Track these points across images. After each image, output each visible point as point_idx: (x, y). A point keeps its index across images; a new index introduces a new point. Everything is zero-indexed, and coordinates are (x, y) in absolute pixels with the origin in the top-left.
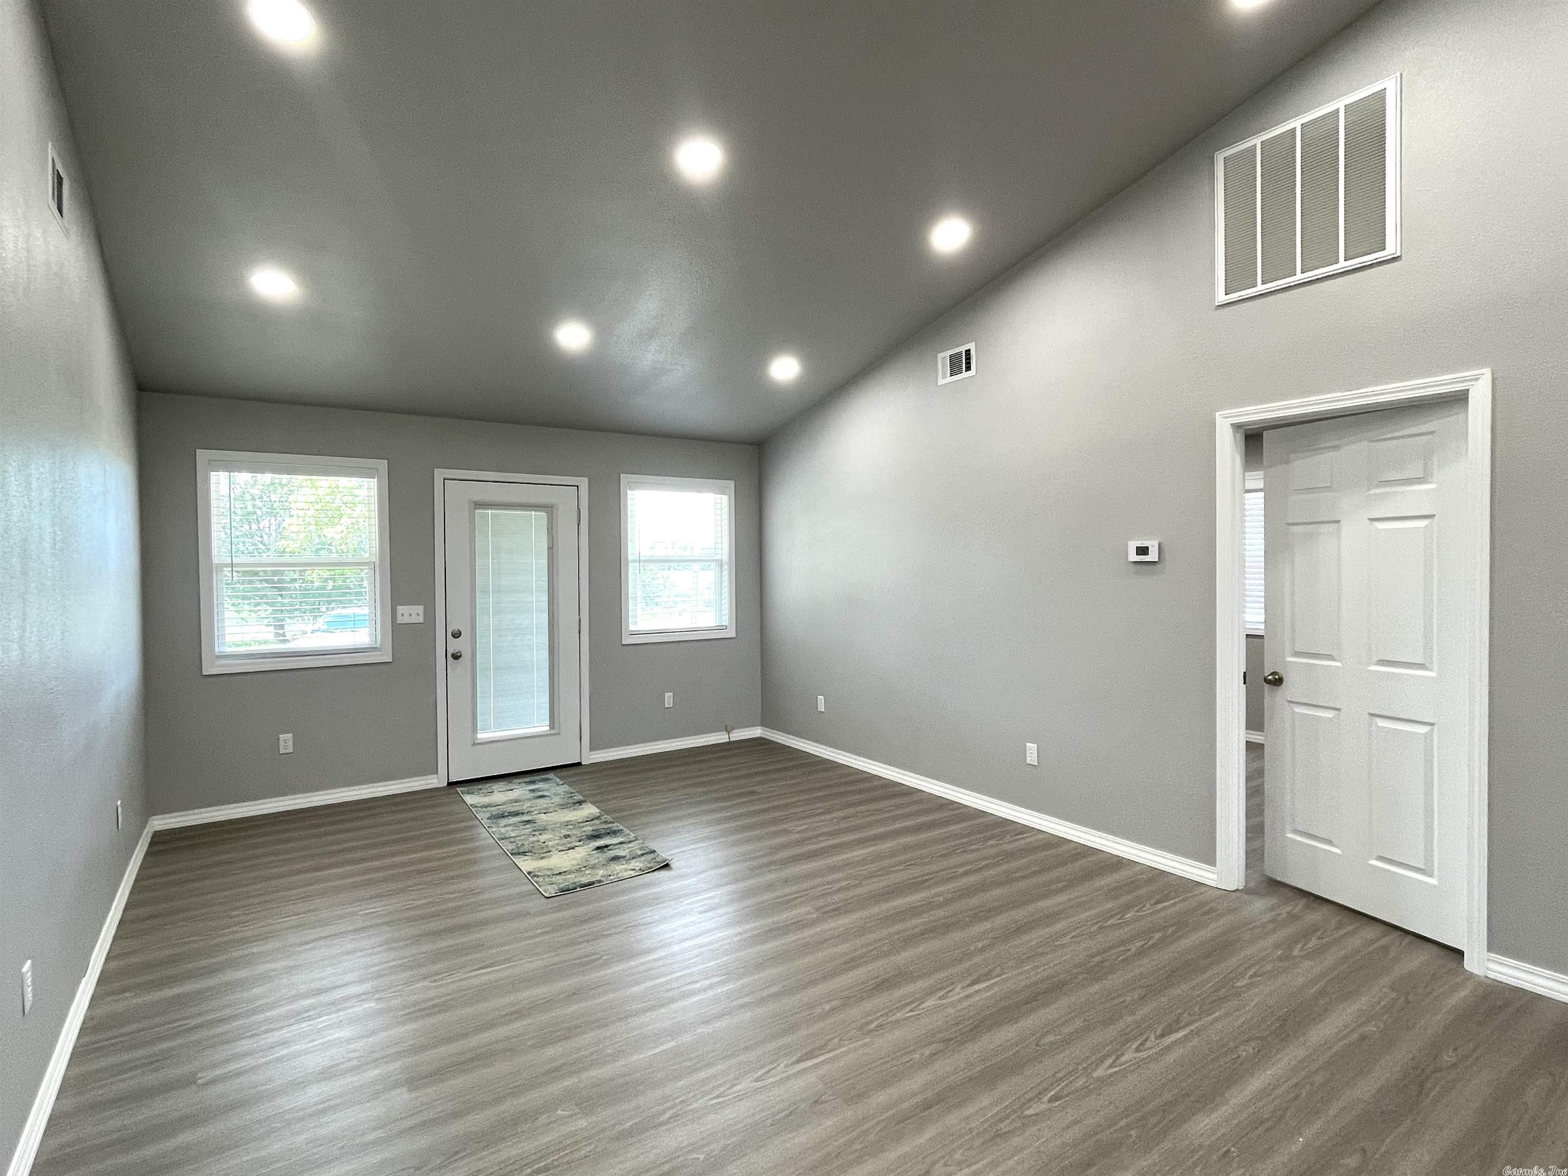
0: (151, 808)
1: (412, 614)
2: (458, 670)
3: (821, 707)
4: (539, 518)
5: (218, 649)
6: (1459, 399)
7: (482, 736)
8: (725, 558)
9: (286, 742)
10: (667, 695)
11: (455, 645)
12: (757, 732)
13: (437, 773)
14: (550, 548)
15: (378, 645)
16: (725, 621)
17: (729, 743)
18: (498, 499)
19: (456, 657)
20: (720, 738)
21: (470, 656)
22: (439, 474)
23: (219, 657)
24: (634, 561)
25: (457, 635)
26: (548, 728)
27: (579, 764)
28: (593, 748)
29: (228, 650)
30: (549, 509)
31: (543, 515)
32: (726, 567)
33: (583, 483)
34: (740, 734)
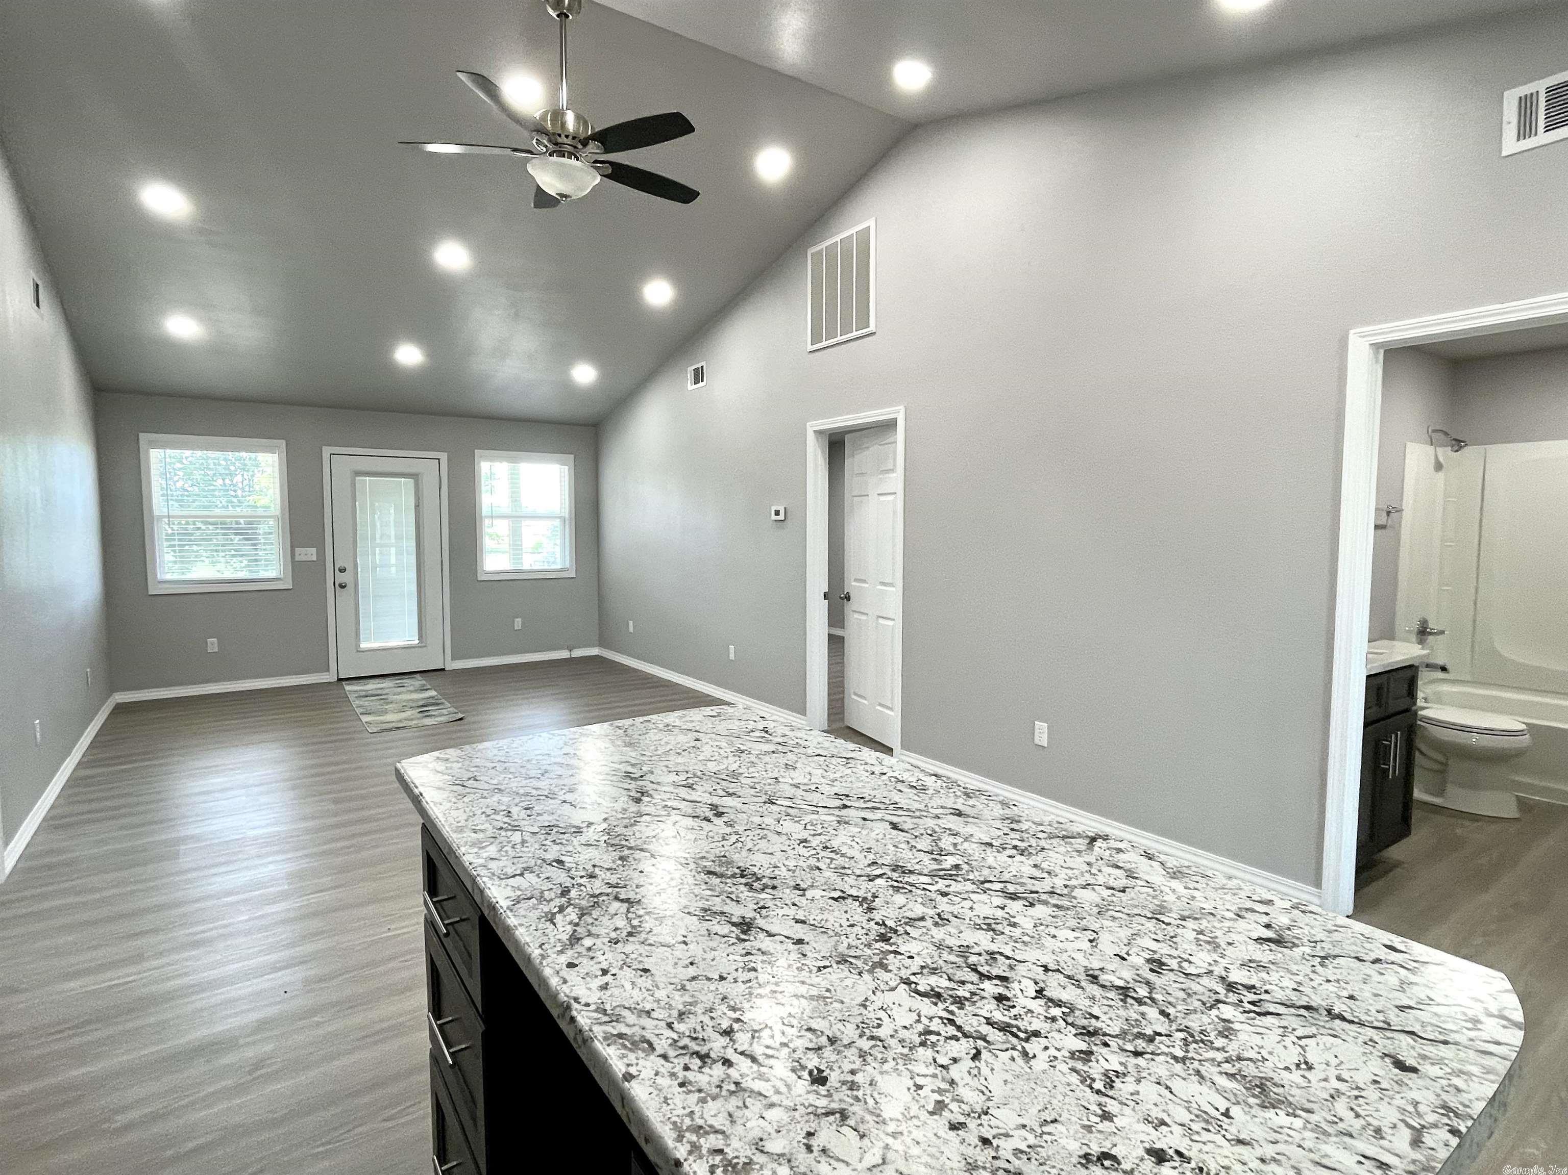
0: (113, 687)
1: (310, 554)
2: (342, 595)
3: (631, 629)
4: (407, 484)
5: (160, 577)
6: (891, 425)
7: (364, 645)
8: (567, 516)
9: (213, 644)
10: (517, 620)
11: (341, 578)
12: (594, 651)
13: (328, 671)
14: (417, 506)
15: (282, 576)
16: (567, 565)
17: (571, 658)
18: (374, 469)
19: (342, 586)
20: (564, 654)
21: (353, 586)
22: (326, 451)
23: (159, 582)
24: (487, 517)
25: (343, 570)
26: (417, 642)
27: (444, 670)
28: (454, 658)
29: (168, 577)
30: (415, 476)
31: (411, 481)
32: (567, 522)
33: (444, 457)
34: (578, 653)
